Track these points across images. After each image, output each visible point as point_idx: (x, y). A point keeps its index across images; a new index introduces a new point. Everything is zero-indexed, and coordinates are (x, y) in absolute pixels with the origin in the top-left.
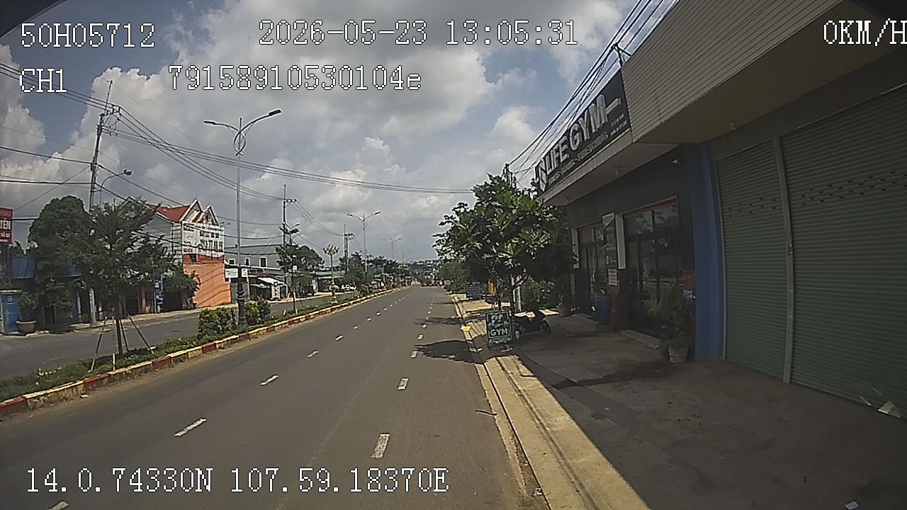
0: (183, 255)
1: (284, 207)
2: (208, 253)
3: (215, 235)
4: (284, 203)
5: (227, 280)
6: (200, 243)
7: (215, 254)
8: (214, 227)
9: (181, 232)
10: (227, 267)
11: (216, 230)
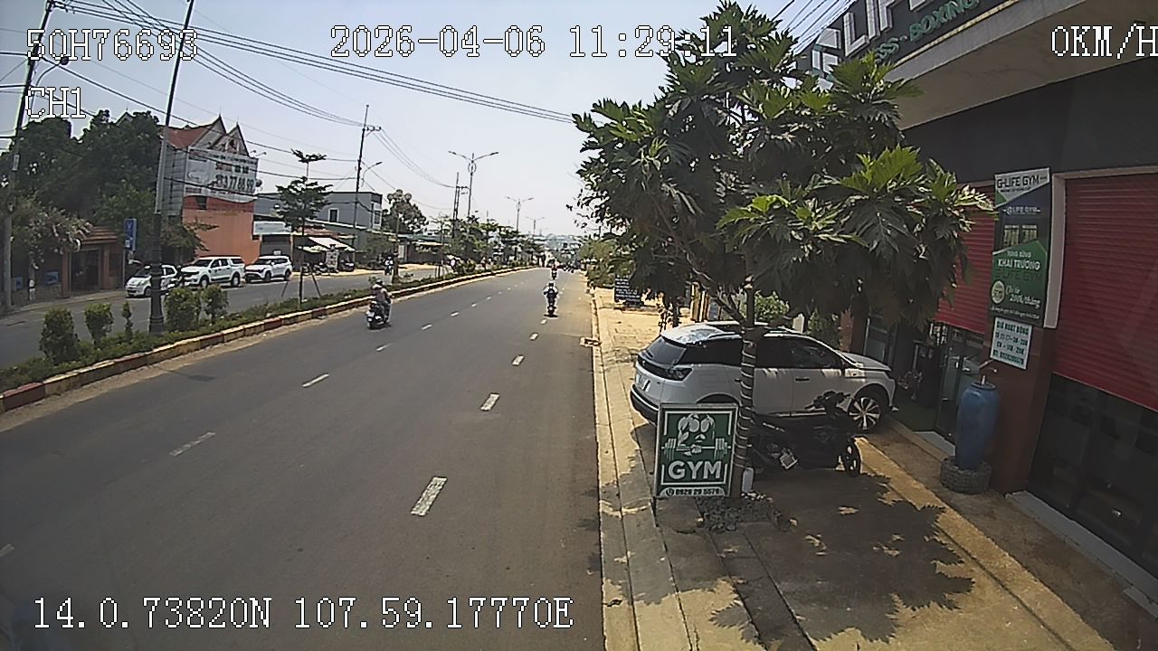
0: (184, 198)
1: (363, 137)
2: (227, 196)
3: (242, 170)
4: (364, 130)
5: (256, 237)
6: (215, 180)
7: (238, 198)
8: (241, 157)
9: (186, 162)
10: (256, 218)
11: (245, 161)
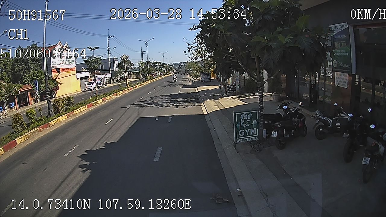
2: (66, 67)
4: (108, 38)
5: (78, 79)
6: (62, 62)
10: (77, 72)
11: (70, 54)
